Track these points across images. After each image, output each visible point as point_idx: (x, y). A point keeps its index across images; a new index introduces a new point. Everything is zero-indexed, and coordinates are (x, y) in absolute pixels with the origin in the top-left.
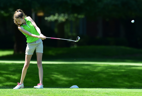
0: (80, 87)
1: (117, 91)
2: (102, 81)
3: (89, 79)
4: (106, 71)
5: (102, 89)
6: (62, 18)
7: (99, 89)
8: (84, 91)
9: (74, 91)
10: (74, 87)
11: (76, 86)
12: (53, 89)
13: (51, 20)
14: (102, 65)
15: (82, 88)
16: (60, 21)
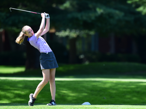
0: (92, 103)
1: (129, 108)
2: (114, 97)
3: (101, 96)
4: (116, 87)
5: (114, 105)
6: (73, 34)
7: (111, 105)
8: (96, 108)
9: (86, 108)
10: (86, 104)
11: (88, 103)
12: (65, 106)
13: (62, 36)
14: (114, 82)
15: (94, 105)
16: (71, 37)
